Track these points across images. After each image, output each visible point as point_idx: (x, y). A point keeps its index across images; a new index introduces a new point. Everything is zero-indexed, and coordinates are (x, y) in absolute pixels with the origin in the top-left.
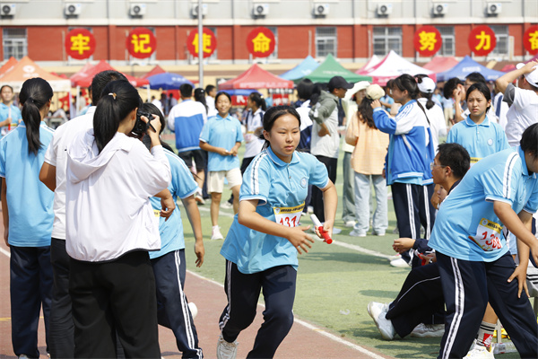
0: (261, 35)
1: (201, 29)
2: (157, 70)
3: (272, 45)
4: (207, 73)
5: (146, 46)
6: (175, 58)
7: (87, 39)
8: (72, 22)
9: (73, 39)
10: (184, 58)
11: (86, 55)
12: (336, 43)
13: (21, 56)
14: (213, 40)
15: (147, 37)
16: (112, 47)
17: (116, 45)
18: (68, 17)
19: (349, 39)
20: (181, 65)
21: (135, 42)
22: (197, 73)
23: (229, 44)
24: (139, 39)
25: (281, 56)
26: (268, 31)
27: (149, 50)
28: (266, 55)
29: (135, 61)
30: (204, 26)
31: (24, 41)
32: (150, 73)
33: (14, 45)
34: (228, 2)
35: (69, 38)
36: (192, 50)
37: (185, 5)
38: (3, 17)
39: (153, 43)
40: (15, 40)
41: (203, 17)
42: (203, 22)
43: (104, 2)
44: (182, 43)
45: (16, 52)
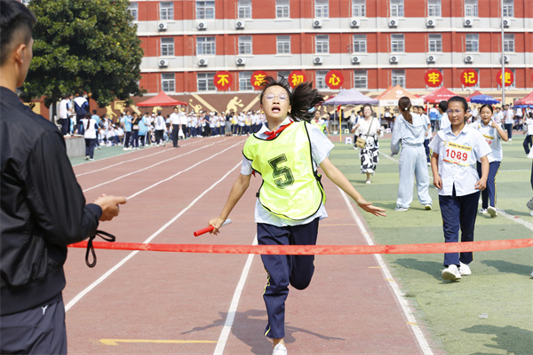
1: (503, 70)
2: (477, 93)
4: (507, 96)
5: (472, 79)
6: (491, 87)
7: (438, 75)
8: (431, 66)
9: (429, 75)
10: (497, 87)
11: (437, 84)
13: (402, 86)
14: (512, 76)
15: (473, 74)
16: (454, 80)
17: (457, 79)
18: (429, 63)
20: (494, 91)
21: (466, 77)
22: (501, 95)
23: (523, 78)
24: (468, 75)
27: (474, 81)
29: (468, 88)
30: (505, 68)
31: (404, 77)
32: (472, 95)
33: (398, 79)
34: (523, 54)
35: (427, 76)
36: (499, 82)
37: (497, 56)
38: (392, 63)
39: (476, 78)
40: (399, 77)
41: (506, 63)
42: (507, 66)
43: (449, 54)
44: (494, 78)
45: (399, 83)
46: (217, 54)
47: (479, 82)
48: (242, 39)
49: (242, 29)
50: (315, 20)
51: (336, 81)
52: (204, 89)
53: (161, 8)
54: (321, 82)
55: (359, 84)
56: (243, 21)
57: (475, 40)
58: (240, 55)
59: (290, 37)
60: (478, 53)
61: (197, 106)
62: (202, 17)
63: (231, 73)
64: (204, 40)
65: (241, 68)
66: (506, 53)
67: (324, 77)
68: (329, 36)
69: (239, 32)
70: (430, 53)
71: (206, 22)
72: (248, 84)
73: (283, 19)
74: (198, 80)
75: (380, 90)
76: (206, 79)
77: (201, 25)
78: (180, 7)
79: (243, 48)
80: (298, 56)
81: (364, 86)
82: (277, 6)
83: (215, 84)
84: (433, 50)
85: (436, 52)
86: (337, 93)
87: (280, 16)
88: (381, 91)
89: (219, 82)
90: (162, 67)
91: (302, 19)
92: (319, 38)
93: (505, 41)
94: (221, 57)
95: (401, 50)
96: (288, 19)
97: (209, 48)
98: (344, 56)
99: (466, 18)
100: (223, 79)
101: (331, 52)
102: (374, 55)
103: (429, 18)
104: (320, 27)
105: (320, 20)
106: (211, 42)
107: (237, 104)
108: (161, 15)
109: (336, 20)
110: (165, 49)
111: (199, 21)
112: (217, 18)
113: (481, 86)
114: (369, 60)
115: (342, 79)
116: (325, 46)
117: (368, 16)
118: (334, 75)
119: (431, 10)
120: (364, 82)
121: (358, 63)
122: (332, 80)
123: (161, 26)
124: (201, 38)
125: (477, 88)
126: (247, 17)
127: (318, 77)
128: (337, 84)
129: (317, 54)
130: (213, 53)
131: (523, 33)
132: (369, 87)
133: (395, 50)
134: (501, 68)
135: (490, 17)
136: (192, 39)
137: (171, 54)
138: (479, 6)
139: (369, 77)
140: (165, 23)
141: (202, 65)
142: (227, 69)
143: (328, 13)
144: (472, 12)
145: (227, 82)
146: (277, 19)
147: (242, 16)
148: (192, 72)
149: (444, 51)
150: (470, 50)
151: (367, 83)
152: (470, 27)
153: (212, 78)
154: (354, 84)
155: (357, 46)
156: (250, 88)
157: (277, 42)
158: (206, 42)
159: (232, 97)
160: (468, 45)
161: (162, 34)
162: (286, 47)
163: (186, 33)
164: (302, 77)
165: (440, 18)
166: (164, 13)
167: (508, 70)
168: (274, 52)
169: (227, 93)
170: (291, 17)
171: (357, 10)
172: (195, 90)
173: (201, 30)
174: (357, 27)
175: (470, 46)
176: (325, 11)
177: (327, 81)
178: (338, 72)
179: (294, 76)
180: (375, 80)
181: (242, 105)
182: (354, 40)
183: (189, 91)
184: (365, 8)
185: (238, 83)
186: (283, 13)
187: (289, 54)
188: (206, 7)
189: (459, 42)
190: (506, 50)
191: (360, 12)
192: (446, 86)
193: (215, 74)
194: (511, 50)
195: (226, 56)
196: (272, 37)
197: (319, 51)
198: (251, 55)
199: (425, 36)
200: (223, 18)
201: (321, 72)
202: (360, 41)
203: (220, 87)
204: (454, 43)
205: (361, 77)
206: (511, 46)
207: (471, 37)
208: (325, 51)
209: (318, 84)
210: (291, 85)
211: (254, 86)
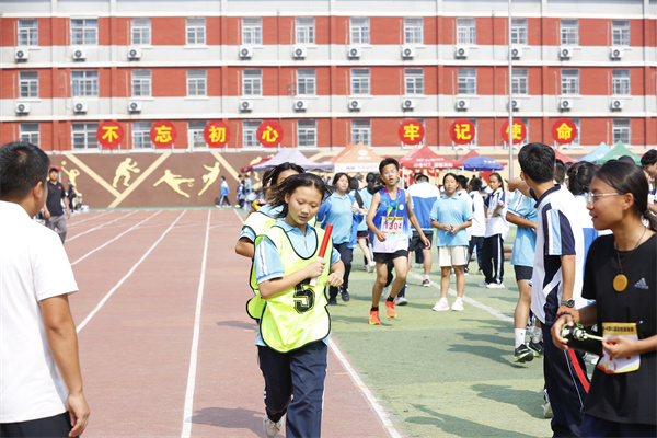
0: (564, 125)
1: (511, 120)
2: (473, 153)
3: (574, 133)
5: (466, 134)
6: (494, 145)
7: (418, 128)
8: (408, 114)
9: (406, 128)
10: (502, 144)
11: (417, 141)
12: (630, 132)
13: (366, 143)
14: (523, 130)
15: (467, 126)
16: (441, 134)
17: (444, 133)
18: (405, 110)
19: (641, 128)
20: (498, 150)
21: (457, 130)
22: (508, 157)
23: (540, 132)
24: (461, 128)
25: (583, 143)
26: (571, 121)
27: (469, 137)
28: (569, 141)
29: (460, 146)
30: (514, 118)
31: (369, 130)
32: (466, 157)
33: (361, 133)
34: (539, 97)
35: (402, 127)
36: (505, 137)
37: (502, 100)
38: (352, 110)
39: (472, 132)
40: (362, 130)
41: (516, 110)
42: (516, 114)
43: (434, 97)
44: (498, 132)
45: (361, 139)
46: (101, 96)
47: (476, 137)
48: (137, 74)
49: (137, 59)
50: (242, 47)
51: (272, 136)
52: (82, 146)
53: (20, 28)
54: (250, 137)
55: (305, 140)
56: (139, 49)
57: (470, 77)
58: (134, 98)
59: (206, 71)
60: (475, 95)
61: (72, 171)
62: (79, 43)
63: (122, 124)
64: (82, 75)
65: (134, 117)
66: (515, 95)
67: (254, 130)
68: (262, 70)
69: (133, 64)
70: (407, 96)
71: (85, 49)
72: (146, 139)
73: (196, 45)
74: (73, 133)
75: (334, 148)
76: (85, 132)
77: (78, 53)
78: (48, 27)
79: (138, 87)
80: (216, 99)
81: (313, 143)
82: (187, 28)
83: (99, 138)
84: (411, 91)
85: (415, 95)
86: (275, 154)
87: (192, 41)
88: (337, 150)
89: (104, 137)
90: (21, 114)
91: (224, 47)
92: (247, 73)
93: (513, 78)
94: (106, 100)
95: (365, 92)
96: (204, 45)
97: (89, 87)
98: (284, 99)
99: (459, 46)
100: (110, 133)
101: (264, 95)
102: (326, 98)
103: (406, 46)
104: (249, 58)
105: (250, 48)
106: (92, 79)
107: (130, 168)
108: (19, 39)
109: (272, 48)
110: (25, 88)
111: (74, 48)
112: (100, 44)
113: (480, 144)
114: (320, 106)
115: (280, 133)
116: (257, 86)
117: (318, 42)
118: (269, 128)
119: (408, 34)
120: (312, 136)
121: (304, 110)
122: (266, 135)
123: (20, 54)
124: (78, 72)
125: (473, 146)
126: (144, 42)
127: (246, 129)
128: (274, 140)
129: (245, 97)
130: (95, 94)
131: (541, 67)
132: (319, 145)
133: (357, 92)
134: (507, 118)
135: (493, 43)
136: (64, 74)
137: (33, 95)
138: (478, 28)
139: (318, 131)
140: (26, 50)
141: (80, 112)
142: (115, 117)
143: (261, 38)
144: (467, 37)
145: (116, 137)
146: (188, 45)
147: (137, 42)
148: (64, 121)
149: (427, 93)
150: (464, 92)
151: (316, 139)
152: (464, 58)
153: (95, 131)
154: (298, 140)
155: (302, 86)
156: (147, 146)
157: (188, 80)
158: (85, 78)
159: (122, 158)
160: (460, 85)
161: (21, 65)
162: (201, 86)
163: (55, 65)
164: (224, 130)
165: (421, 45)
166: (25, 36)
167: (518, 120)
168: (183, 94)
169: (115, 152)
170: (208, 43)
171: (302, 34)
172: (68, 148)
173: (77, 60)
174: (303, 58)
175: (464, 85)
176: (257, 34)
177: (259, 135)
178: (274, 123)
179: (213, 129)
180: (328, 134)
181: (137, 171)
182: (298, 77)
183: (60, 149)
184: (314, 31)
185: (130, 138)
186: (196, 38)
187: (205, 97)
188: (85, 27)
189: (448, 80)
190: (515, 91)
191: (307, 36)
192: (428, 144)
193: (99, 125)
194: (523, 92)
195: (114, 99)
196: (180, 71)
197: (248, 92)
198: (150, 97)
199: (400, 71)
200: (110, 44)
201: (251, 122)
202: (307, 78)
203: (106, 144)
204: (441, 81)
205: (307, 129)
206: (523, 85)
207: (465, 73)
208: (257, 93)
209: (245, 140)
210: (208, 141)
211: (155, 142)
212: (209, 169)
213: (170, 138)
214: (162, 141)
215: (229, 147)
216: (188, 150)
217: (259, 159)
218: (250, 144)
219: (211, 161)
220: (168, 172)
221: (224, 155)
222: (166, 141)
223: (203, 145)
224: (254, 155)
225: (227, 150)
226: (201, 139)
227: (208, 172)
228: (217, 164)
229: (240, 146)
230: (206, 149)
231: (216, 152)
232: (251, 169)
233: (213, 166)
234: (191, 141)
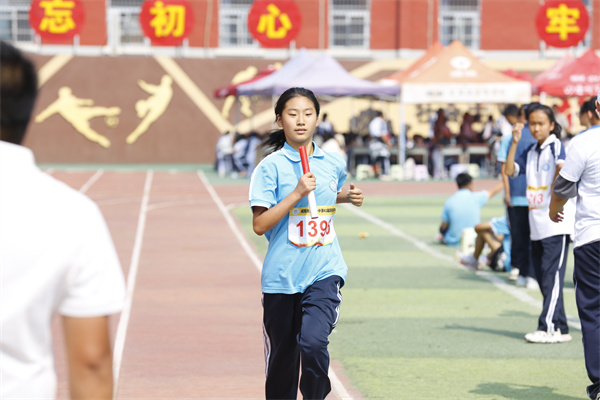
7: (576, 13)
11: (574, 40)
13: (468, 43)
31: (475, 16)
33: (459, 23)
40: (460, 16)
45: (460, 35)
51: (278, 25)
54: (233, 28)
55: (345, 35)
67: (243, 12)
72: (21, 24)
75: (404, 52)
81: (359, 42)
86: (283, 62)
88: (408, 57)
115: (296, 20)
120: (358, 28)
122: (266, 23)
127: (225, 11)
128: (281, 34)
132: (373, 46)
139: (373, 17)
151: (367, 34)
154: (331, 35)
156: (25, 38)
177: (253, 24)
180: (391, 24)
205: (350, 14)
209: (223, 32)
210: (150, 32)
211: (39, 31)
212: (149, 88)
213: (70, 24)
214: (54, 29)
215: (193, 44)
216: (107, 50)
217: (251, 72)
218: (234, 41)
219: (155, 73)
220: (65, 93)
221: (181, 62)
222: (63, 29)
223: (138, 40)
224: (241, 63)
225: (188, 51)
226: (135, 28)
227: (146, 96)
228: (166, 81)
229: (214, 44)
230: (144, 48)
231: (164, 55)
232: (234, 92)
233: (157, 82)
234: (114, 30)
